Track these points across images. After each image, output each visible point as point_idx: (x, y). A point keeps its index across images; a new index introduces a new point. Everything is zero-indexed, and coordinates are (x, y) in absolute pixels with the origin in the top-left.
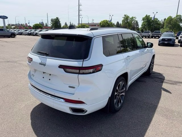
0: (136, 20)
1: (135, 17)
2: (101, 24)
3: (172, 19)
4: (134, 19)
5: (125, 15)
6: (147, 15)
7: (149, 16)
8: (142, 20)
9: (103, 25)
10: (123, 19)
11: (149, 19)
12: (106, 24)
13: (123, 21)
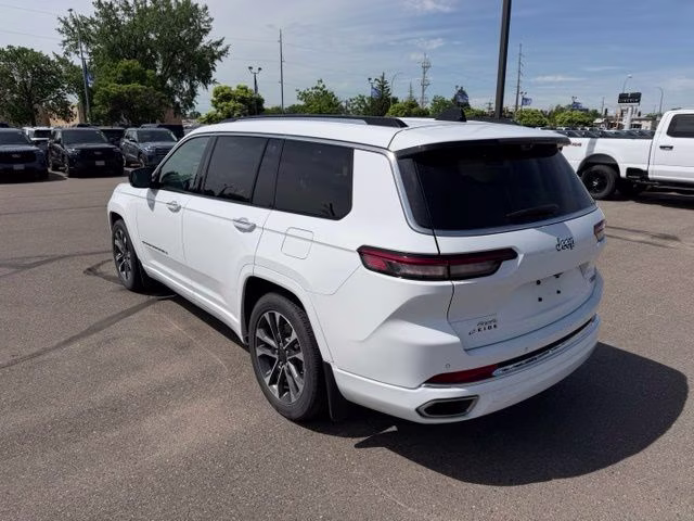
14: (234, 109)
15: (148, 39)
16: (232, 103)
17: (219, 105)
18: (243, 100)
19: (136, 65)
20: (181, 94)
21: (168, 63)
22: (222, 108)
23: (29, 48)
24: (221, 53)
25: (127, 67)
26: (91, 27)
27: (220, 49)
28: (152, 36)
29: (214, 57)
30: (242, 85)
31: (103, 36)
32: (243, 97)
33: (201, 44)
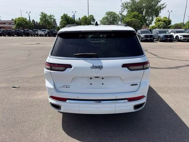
0: (55, 18)
1: (53, 16)
2: (17, 22)
3: (87, 18)
4: (52, 17)
5: (42, 13)
6: (64, 14)
7: (67, 14)
8: (61, 18)
9: (19, 23)
10: (40, 17)
11: (68, 18)
12: (23, 22)
13: (41, 19)
14: (161, 24)
15: (143, 6)
16: (160, 22)
17: (156, 23)
18: (164, 21)
19: (137, 13)
20: (149, 20)
21: (147, 12)
22: (157, 24)
23: (113, 12)
24: (163, 8)
25: (134, 14)
26: (129, 4)
27: (163, 6)
28: (144, 5)
29: (161, 9)
30: (165, 17)
31: (131, 6)
32: (164, 20)
33: (158, 5)
